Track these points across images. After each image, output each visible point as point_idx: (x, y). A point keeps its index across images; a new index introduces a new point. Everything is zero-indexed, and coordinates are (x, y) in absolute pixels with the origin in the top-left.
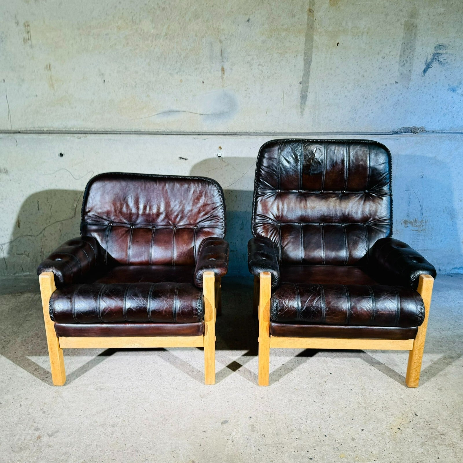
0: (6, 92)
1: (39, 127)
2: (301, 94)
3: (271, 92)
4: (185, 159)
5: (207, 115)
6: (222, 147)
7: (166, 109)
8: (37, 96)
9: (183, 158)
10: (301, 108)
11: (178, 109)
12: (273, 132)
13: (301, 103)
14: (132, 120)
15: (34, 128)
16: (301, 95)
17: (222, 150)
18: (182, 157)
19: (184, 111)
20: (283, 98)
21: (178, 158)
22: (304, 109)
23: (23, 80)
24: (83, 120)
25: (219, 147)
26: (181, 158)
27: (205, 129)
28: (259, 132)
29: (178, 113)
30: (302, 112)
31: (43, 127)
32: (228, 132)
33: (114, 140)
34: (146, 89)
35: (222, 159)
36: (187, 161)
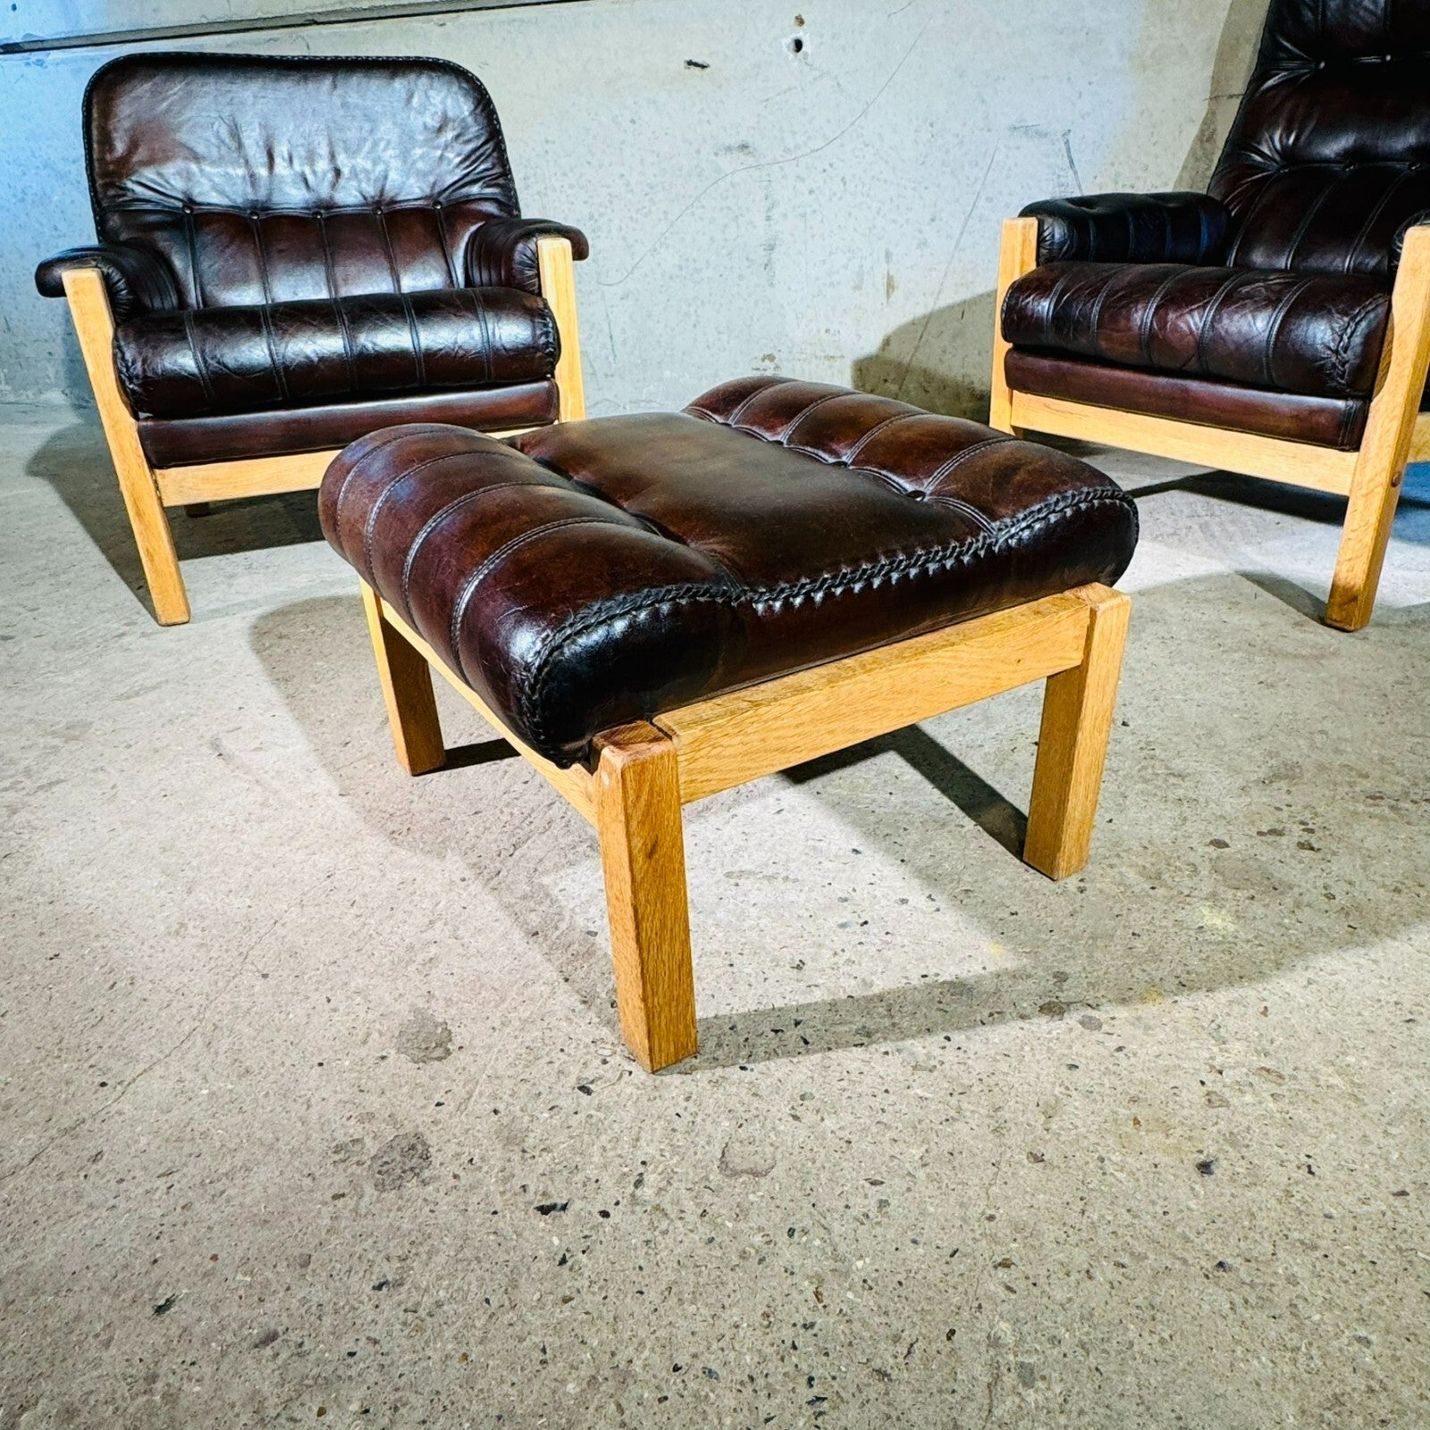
4: (703, 67)
6: (804, 17)
9: (696, 65)
17: (805, 26)
18: (694, 60)
21: (683, 65)
25: (798, 18)
26: (690, 63)
33: (522, 21)
35: (806, 54)
36: (707, 70)
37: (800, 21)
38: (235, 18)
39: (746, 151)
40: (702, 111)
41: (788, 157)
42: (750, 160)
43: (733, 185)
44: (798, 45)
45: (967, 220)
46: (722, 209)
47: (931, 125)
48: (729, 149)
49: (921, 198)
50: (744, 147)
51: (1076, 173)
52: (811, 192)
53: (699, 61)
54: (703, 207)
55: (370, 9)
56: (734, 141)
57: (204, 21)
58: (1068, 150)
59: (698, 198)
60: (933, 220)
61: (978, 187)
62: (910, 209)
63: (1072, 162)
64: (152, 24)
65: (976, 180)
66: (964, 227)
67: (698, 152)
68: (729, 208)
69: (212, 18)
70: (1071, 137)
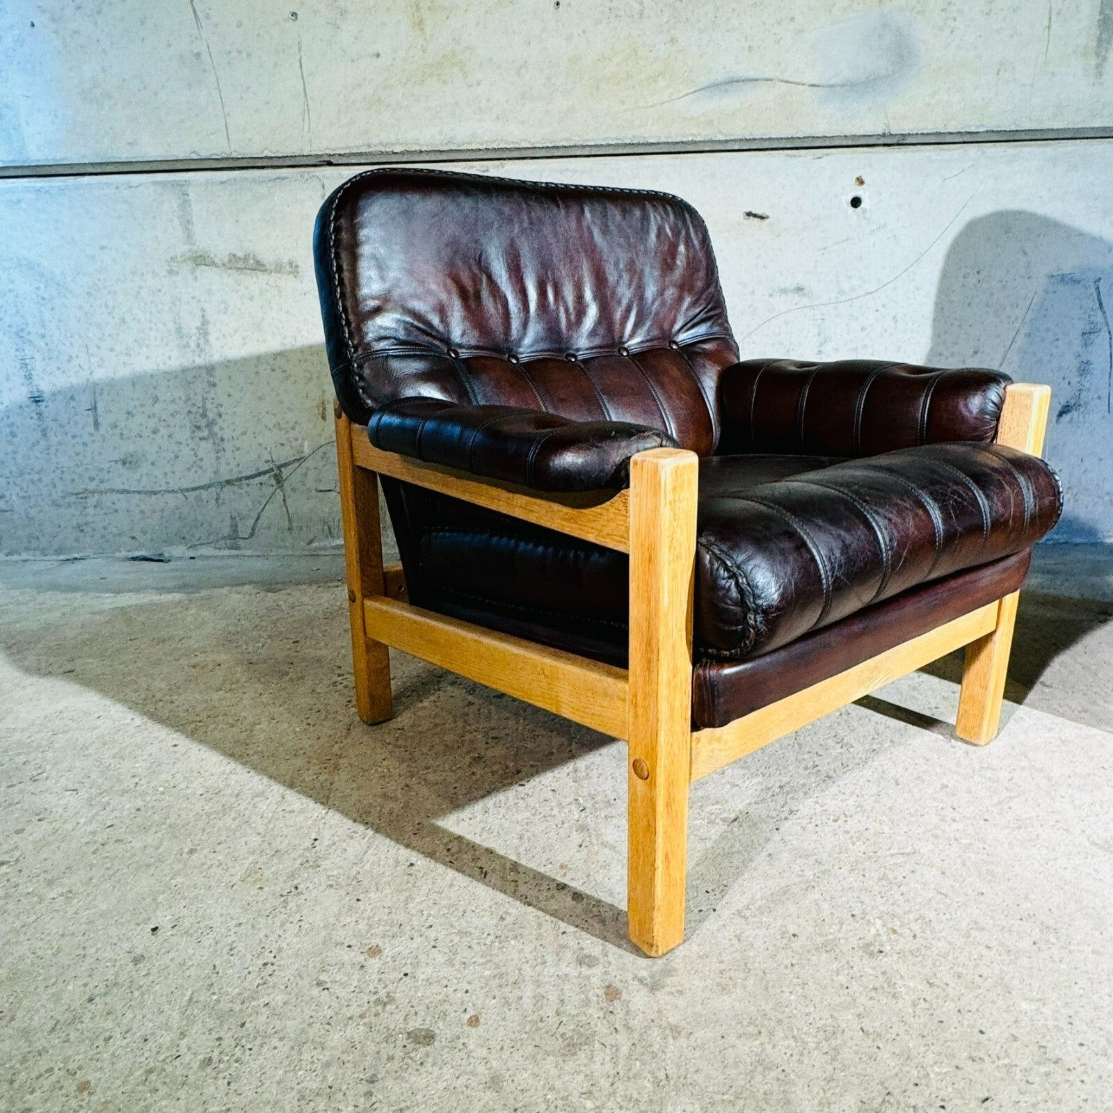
0: (300, 49)
1: (381, 143)
2: (1101, 13)
3: (1015, 10)
4: (762, 218)
5: (830, 86)
6: (864, 178)
7: (721, 76)
8: (378, 55)
9: (755, 216)
10: (1097, 54)
11: (752, 74)
12: (1013, 128)
13: (1100, 40)
14: (625, 111)
15: (369, 146)
16: (1101, 17)
17: (864, 186)
18: (754, 212)
19: (767, 80)
20: (1049, 27)
21: (742, 216)
22: (1105, 59)
23: (343, 13)
24: (498, 118)
25: (858, 179)
26: (749, 214)
27: (821, 128)
28: (973, 129)
29: (752, 84)
30: (1099, 66)
31: (393, 144)
32: (884, 135)
34: (667, 22)
35: (864, 211)
36: (767, 221)
37: (860, 181)
38: (234, 155)
39: (801, 292)
40: (759, 257)
41: (843, 299)
42: (805, 301)
43: (786, 323)
44: (856, 202)
45: (1006, 352)
46: (773, 345)
47: (978, 272)
48: (784, 291)
49: (967, 334)
50: (799, 289)
51: (1104, 313)
52: (863, 329)
53: (759, 212)
54: (754, 342)
55: (402, 153)
56: (789, 283)
57: (194, 156)
58: (1099, 294)
59: (749, 335)
60: (976, 353)
61: (1017, 325)
62: (955, 343)
63: (1101, 304)
64: (124, 157)
65: (1017, 318)
66: (1004, 359)
67: (753, 293)
68: (781, 344)
69: (205, 154)
70: (1101, 284)
